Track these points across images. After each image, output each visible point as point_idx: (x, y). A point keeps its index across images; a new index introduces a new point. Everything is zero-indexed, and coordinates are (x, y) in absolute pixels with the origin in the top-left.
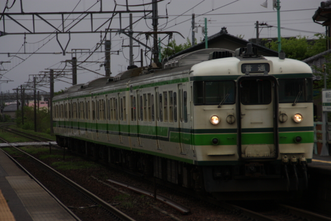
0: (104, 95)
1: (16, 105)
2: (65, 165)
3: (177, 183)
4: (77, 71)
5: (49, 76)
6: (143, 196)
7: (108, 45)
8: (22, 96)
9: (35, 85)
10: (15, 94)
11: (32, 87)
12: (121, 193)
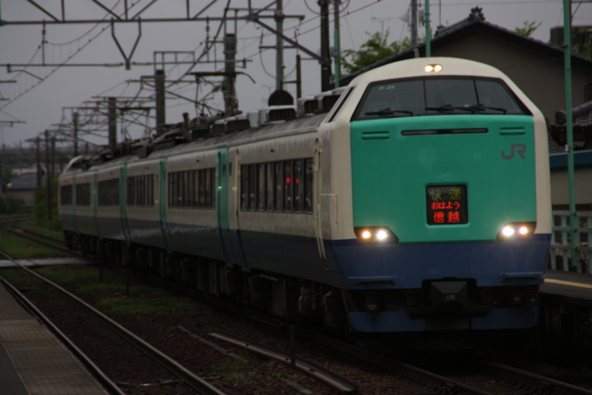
1: (35, 177)
2: (127, 304)
5: (106, 111)
6: (273, 363)
7: (230, 43)
8: (48, 155)
9: (76, 130)
10: (32, 149)
11: (69, 135)
12: (231, 357)
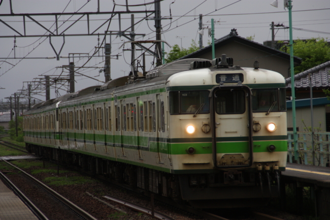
0: (92, 105)
1: (10, 115)
2: (59, 180)
3: (158, 192)
4: (75, 77)
5: (45, 83)
6: (141, 214)
7: (108, 48)
8: (15, 105)
9: (30, 93)
10: (8, 103)
11: (26, 95)
12: (117, 210)
